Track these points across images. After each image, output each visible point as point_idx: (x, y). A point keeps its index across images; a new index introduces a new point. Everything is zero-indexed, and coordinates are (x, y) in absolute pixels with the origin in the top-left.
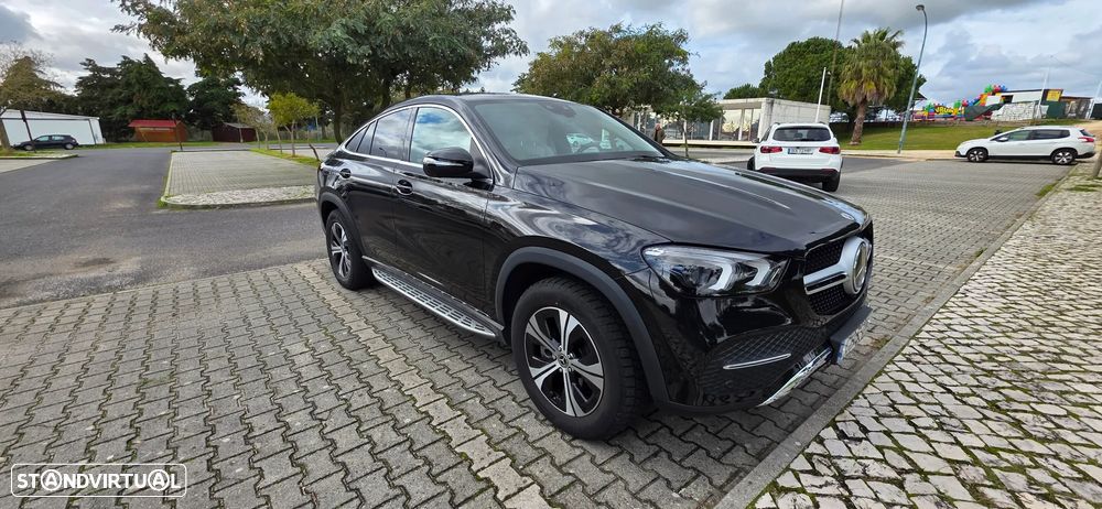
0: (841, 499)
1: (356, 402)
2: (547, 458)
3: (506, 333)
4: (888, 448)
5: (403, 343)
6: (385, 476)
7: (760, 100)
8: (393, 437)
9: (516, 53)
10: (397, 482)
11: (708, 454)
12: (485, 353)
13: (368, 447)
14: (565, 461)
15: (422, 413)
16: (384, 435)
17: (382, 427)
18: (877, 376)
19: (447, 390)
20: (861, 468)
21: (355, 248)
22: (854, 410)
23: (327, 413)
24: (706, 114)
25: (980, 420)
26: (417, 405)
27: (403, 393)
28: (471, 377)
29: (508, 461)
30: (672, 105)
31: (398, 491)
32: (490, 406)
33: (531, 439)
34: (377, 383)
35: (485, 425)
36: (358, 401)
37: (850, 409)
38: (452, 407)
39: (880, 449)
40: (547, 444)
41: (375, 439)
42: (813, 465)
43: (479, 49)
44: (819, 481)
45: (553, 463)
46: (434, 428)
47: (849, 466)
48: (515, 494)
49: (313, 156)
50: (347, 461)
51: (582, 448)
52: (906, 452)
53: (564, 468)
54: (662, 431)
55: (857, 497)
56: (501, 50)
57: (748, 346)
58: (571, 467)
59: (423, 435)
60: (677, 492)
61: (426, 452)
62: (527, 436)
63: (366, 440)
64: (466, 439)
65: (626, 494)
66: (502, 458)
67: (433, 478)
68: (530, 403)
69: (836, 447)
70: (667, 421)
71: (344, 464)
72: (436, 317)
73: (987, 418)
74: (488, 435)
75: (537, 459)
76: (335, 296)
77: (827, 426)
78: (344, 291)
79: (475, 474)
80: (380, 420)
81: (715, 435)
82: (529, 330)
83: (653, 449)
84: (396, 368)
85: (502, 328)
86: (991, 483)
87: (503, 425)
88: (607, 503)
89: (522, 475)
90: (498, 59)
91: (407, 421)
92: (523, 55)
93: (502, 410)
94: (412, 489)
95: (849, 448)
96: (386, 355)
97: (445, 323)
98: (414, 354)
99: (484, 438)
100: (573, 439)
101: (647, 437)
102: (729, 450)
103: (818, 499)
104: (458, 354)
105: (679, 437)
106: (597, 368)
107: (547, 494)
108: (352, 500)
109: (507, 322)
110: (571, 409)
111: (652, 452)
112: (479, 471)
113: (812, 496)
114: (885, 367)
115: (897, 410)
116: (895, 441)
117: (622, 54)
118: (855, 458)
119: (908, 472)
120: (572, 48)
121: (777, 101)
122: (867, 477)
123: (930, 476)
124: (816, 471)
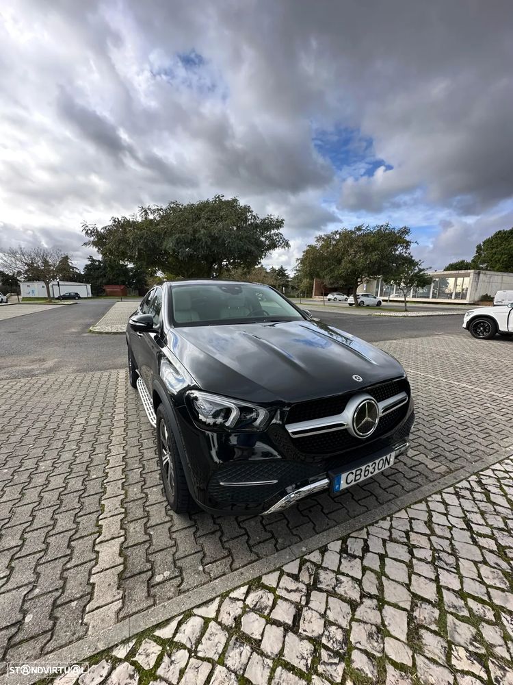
0: (296, 607)
2: (145, 520)
4: (372, 571)
6: (54, 511)
7: (469, 271)
8: (78, 486)
9: (282, 247)
10: (56, 516)
11: (248, 541)
14: (154, 524)
15: (105, 473)
16: (75, 484)
17: (79, 478)
18: (416, 503)
19: (130, 460)
20: (334, 583)
24: (422, 281)
25: (476, 563)
26: (107, 467)
27: (106, 458)
28: (149, 454)
29: (123, 516)
31: (52, 522)
33: (147, 504)
34: (100, 449)
35: (131, 488)
37: (370, 528)
38: (123, 472)
39: (364, 569)
40: (154, 510)
41: (69, 485)
42: (300, 570)
44: (293, 585)
45: (145, 524)
46: (103, 484)
47: (326, 579)
48: (106, 541)
51: (172, 517)
52: (383, 579)
53: (149, 529)
55: (310, 608)
56: (273, 245)
58: (154, 530)
59: (94, 487)
60: (203, 566)
61: (86, 500)
62: (147, 501)
63: (64, 485)
64: (113, 495)
65: (170, 559)
66: (121, 514)
67: (76, 519)
69: (331, 560)
73: (485, 562)
74: (126, 496)
75: (139, 519)
77: (339, 539)
79: (97, 521)
80: (81, 474)
83: (216, 528)
84: (116, 441)
86: (437, 629)
88: (154, 562)
89: (122, 528)
91: (94, 477)
94: (59, 523)
95: (340, 563)
96: (118, 432)
99: (123, 497)
100: (172, 510)
101: (220, 517)
102: (265, 541)
103: (278, 601)
105: (239, 524)
107: (125, 545)
111: (212, 530)
112: (102, 519)
113: (277, 598)
114: (430, 496)
115: (408, 537)
116: (383, 565)
117: (361, 244)
118: (338, 572)
119: (371, 597)
120: (330, 241)
121: (484, 272)
122: (332, 593)
123: (386, 606)
124: (299, 576)
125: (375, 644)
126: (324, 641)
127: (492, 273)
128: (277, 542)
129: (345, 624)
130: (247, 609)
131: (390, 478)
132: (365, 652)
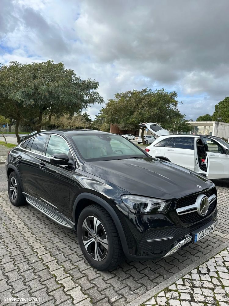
0: (189, 294)
1: (14, 253)
2: (86, 277)
3: (76, 226)
4: (215, 277)
5: (35, 230)
6: (23, 281)
7: (213, 122)
8: (27, 267)
9: (99, 102)
10: (27, 284)
11: (149, 278)
12: (69, 235)
13: (17, 270)
14: (92, 279)
15: (40, 258)
16: (24, 266)
17: (23, 263)
18: (222, 251)
19: (51, 250)
20: (201, 284)
21: (20, 188)
22: (208, 263)
23: (2, 257)
26: (38, 255)
27: (33, 250)
28: (61, 245)
29: (71, 277)
30: (169, 124)
31: (27, 287)
32: (67, 257)
33: (81, 270)
34: (23, 246)
35: (64, 264)
36: (15, 252)
37: (206, 263)
38: (52, 256)
39: (211, 277)
40: (87, 272)
41: (20, 267)
42: (184, 282)
43: (82, 100)
44: (184, 288)
45: (87, 279)
46: (44, 264)
47: (197, 283)
48: (71, 289)
49: (4, 141)
50: (9, 275)
51: (100, 274)
52: (220, 279)
53: (91, 281)
54: (133, 269)
55: (195, 293)
56: (92, 101)
57: (156, 233)
58: (94, 281)
59: (39, 267)
60: (133, 292)
61: (39, 273)
62: (79, 269)
63: (17, 268)
64: (56, 269)
65: (113, 291)
66: (68, 277)
67: (41, 283)
68: (83, 256)
69: (195, 276)
70: (136, 266)
71: (7, 276)
72: (50, 219)
74: (64, 268)
75: (82, 277)
76: (9, 209)
77: (195, 269)
78: (13, 207)
79: (57, 282)
80: (23, 261)
81: (153, 272)
82: (84, 225)
83: (128, 276)
84: (31, 240)
85: (74, 224)
87: (71, 264)
88: (105, 294)
89: (75, 283)
90: (91, 104)
91: (34, 261)
92: (102, 103)
93: (72, 259)
94: (32, 286)
95: (200, 277)
96: (28, 235)
97: (54, 222)
98: (40, 235)
99: (63, 269)
100: (97, 271)
101: (127, 271)
102: (157, 277)
103: (181, 294)
104: (57, 235)
105: (139, 272)
106: (106, 241)
107: (83, 290)
108: (9, 289)
109: (76, 222)
110: (97, 258)
111: (127, 277)
112: (59, 281)
113: (179, 293)
114: (228, 247)
115: (224, 264)
116: (218, 275)
117: (146, 102)
118: (201, 280)
119: (218, 286)
120: (125, 98)
121: (221, 123)
122: (202, 287)
123: (225, 288)
124: (184, 284)
125: (226, 299)
126: (207, 301)
127: (225, 124)
128: (163, 277)
129: (212, 295)
130: (169, 299)
131: (205, 243)
132: (224, 302)
